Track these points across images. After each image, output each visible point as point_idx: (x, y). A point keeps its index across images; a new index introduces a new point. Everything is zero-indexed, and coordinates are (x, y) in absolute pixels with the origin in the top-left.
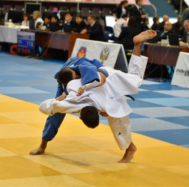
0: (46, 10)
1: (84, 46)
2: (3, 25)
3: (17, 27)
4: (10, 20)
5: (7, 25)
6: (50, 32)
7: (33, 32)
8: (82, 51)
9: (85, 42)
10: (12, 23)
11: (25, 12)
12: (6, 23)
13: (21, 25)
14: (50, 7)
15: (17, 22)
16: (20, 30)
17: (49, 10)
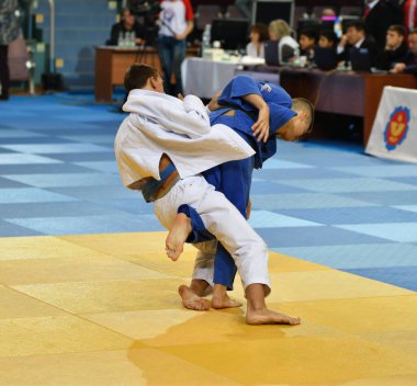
0: (306, 16)
1: (404, 105)
2: (200, 55)
3: (235, 60)
4: (217, 44)
5: (210, 55)
6: (317, 71)
7: (275, 72)
8: (400, 118)
9: (405, 96)
10: (221, 51)
11: (253, 23)
12: (206, 51)
13: (245, 54)
14: (316, 8)
15: (234, 48)
16: (241, 68)
17: (313, 16)
